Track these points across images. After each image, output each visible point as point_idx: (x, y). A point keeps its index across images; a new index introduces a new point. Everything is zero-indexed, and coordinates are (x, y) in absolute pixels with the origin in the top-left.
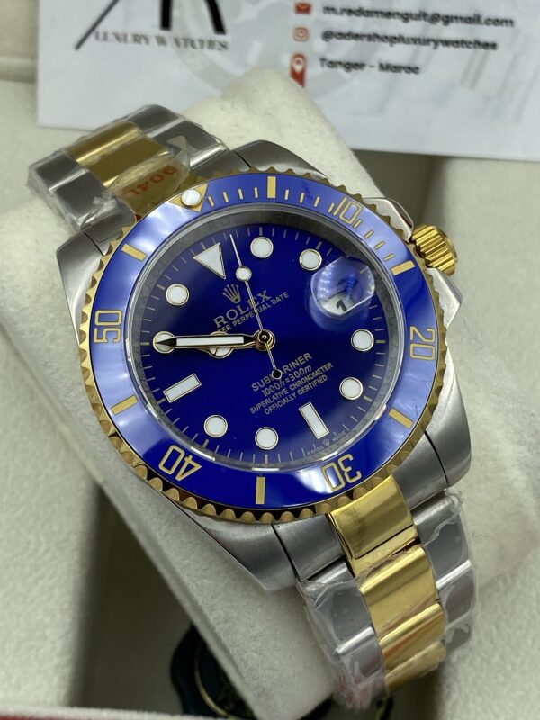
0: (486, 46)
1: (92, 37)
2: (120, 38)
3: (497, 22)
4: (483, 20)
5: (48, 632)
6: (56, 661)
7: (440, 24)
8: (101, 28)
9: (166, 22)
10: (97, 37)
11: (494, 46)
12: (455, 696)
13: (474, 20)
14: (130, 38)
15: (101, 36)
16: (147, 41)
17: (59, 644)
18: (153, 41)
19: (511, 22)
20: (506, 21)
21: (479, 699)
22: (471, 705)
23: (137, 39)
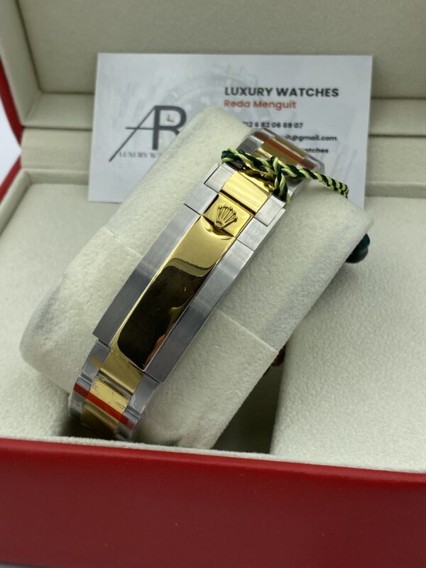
0: (323, 151)
1: (118, 156)
2: (132, 155)
3: (328, 139)
4: (320, 137)
5: (50, 411)
6: (52, 423)
7: (298, 141)
8: (122, 151)
9: (155, 146)
10: (120, 155)
11: (327, 151)
12: (281, 445)
13: (316, 138)
14: (137, 155)
15: (122, 154)
16: (146, 156)
17: (55, 416)
18: (149, 156)
19: (336, 138)
20: (333, 138)
21: (295, 447)
22: (290, 450)
23: (141, 155)
